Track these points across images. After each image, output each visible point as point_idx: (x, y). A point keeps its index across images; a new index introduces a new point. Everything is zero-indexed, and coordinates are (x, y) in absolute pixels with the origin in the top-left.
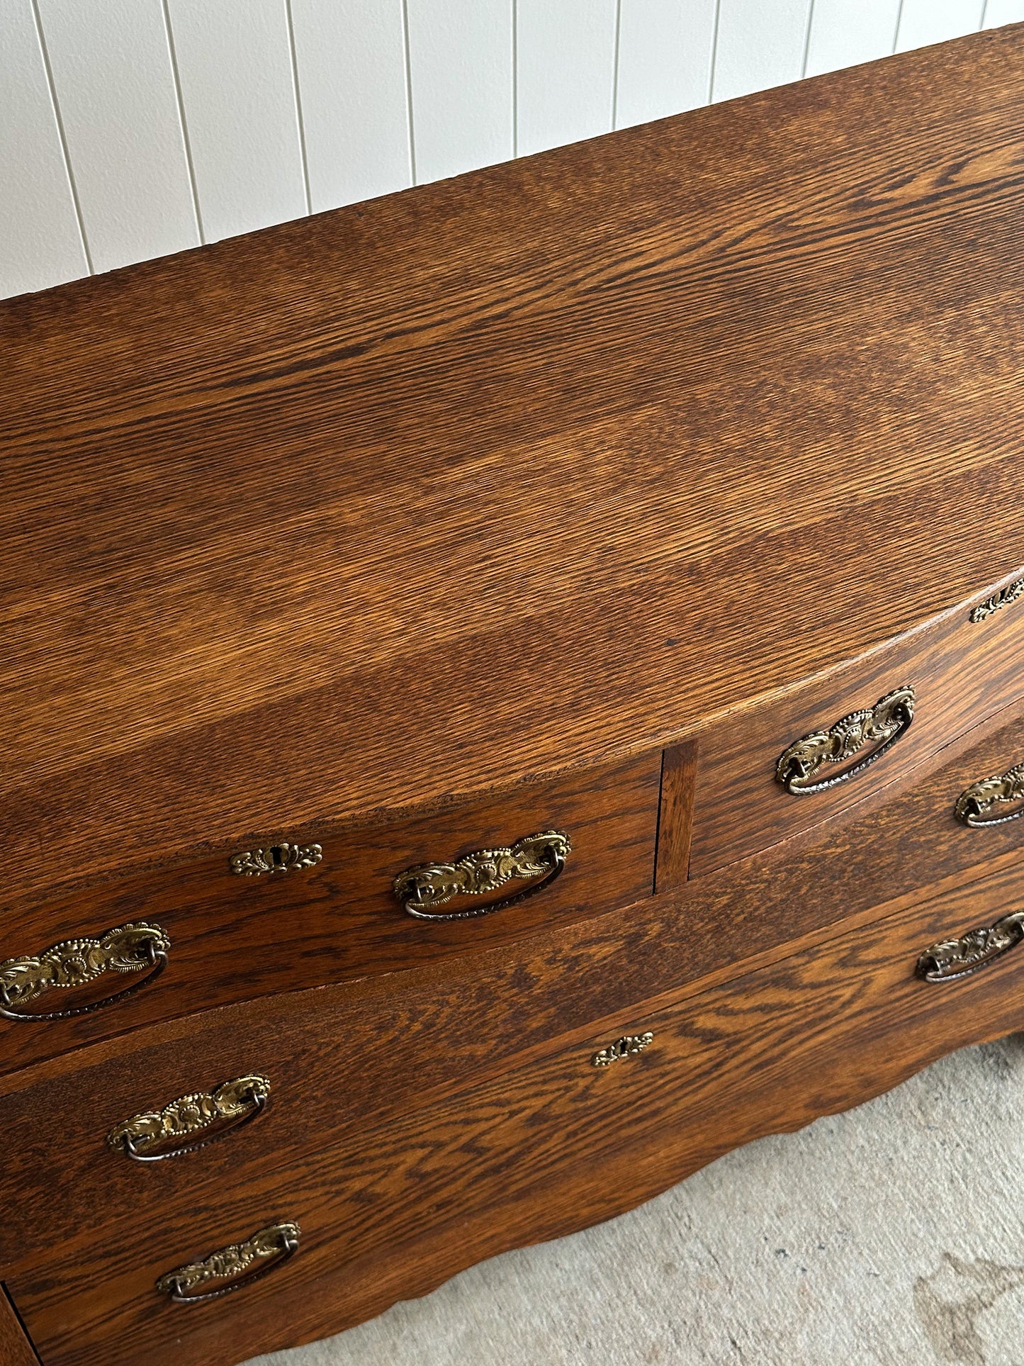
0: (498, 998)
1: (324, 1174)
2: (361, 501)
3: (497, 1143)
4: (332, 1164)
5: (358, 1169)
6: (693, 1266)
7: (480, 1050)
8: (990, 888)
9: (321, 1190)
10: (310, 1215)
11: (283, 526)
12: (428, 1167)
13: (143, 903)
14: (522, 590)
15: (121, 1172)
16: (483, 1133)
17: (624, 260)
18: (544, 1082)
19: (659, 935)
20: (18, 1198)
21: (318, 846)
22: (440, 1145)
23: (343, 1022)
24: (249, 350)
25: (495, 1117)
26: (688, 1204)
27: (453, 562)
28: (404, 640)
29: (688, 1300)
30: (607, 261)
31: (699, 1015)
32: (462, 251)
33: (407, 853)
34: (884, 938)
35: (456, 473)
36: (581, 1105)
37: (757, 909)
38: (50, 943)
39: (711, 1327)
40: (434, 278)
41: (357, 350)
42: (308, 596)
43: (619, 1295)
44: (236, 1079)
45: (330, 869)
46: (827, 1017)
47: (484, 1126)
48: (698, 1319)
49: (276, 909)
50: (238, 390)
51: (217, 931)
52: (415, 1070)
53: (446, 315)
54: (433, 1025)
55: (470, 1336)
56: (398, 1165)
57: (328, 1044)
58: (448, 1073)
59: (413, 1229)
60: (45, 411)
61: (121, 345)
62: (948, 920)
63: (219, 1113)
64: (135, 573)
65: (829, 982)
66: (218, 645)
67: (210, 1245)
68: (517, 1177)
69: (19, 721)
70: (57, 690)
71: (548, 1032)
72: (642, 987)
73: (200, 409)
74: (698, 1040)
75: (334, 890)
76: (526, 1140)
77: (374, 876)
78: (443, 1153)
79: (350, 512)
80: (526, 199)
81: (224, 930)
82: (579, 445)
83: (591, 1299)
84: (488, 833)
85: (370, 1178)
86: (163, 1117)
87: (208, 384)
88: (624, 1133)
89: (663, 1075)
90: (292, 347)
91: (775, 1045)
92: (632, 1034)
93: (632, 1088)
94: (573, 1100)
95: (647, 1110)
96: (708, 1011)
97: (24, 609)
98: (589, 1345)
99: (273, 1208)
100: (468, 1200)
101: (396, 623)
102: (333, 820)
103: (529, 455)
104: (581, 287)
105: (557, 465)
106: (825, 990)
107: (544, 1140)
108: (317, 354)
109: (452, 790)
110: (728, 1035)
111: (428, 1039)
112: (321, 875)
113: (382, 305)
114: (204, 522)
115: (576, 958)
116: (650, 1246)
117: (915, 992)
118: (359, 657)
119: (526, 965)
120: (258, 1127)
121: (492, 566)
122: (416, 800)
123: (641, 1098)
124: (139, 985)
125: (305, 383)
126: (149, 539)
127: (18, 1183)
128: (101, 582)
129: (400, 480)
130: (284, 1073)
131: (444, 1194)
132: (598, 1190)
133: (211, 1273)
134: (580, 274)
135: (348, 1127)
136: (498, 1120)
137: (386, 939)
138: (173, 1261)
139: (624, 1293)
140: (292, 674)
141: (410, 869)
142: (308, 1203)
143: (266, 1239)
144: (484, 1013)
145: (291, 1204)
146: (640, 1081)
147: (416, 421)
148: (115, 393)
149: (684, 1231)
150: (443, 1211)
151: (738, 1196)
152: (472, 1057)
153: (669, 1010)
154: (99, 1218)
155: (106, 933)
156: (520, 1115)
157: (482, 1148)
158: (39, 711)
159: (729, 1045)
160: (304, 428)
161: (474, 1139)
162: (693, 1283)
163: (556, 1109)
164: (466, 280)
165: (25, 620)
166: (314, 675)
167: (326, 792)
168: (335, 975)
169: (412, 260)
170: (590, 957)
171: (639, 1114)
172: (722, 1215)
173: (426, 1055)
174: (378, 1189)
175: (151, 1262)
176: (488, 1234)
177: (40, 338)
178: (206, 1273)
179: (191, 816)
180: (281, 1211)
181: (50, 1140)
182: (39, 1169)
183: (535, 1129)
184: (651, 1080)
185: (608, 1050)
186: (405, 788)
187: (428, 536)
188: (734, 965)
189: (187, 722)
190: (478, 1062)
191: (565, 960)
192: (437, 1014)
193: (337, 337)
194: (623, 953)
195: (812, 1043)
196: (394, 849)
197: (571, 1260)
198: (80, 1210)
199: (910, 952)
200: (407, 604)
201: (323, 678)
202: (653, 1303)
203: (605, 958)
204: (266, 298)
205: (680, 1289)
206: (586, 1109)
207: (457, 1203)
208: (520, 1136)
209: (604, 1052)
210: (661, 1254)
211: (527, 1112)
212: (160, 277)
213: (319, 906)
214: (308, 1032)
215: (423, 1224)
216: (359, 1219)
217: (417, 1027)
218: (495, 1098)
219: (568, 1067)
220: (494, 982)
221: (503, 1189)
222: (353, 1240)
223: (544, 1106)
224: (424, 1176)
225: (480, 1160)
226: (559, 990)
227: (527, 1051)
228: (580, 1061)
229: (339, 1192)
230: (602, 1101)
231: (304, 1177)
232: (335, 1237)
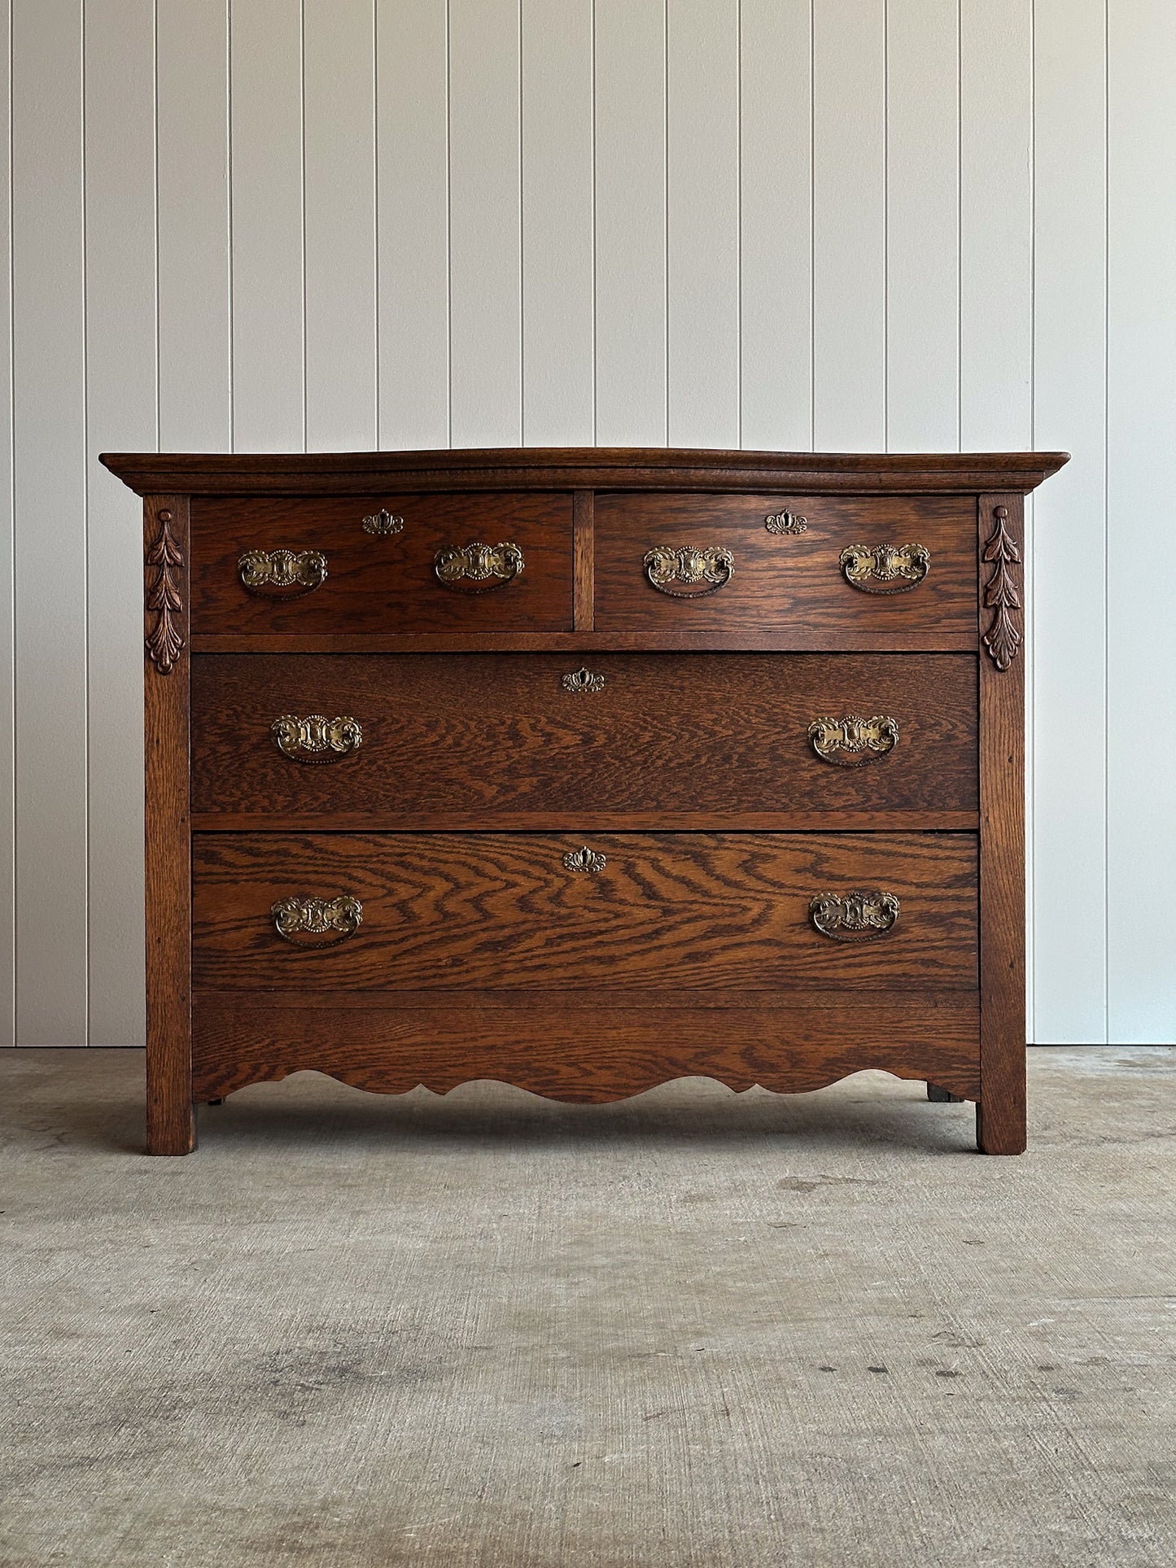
1: (384, 863)
3: (497, 914)
4: (389, 855)
5: (405, 875)
7: (491, 791)
8: (855, 848)
9: (380, 879)
10: (370, 902)
12: (450, 908)
15: (272, 766)
16: (488, 893)
18: (532, 863)
19: (604, 746)
20: (218, 748)
22: (458, 887)
23: (407, 706)
25: (496, 880)
31: (639, 857)
34: (775, 857)
36: (556, 909)
37: (670, 760)
46: (741, 929)
47: (490, 887)
49: (379, 564)
52: (446, 783)
58: (467, 802)
59: (434, 976)
62: (826, 868)
63: (330, 741)
65: (737, 885)
67: (308, 889)
68: (510, 966)
71: (532, 803)
72: (595, 796)
74: (640, 889)
76: (517, 924)
78: (460, 898)
85: (411, 890)
86: (301, 726)
88: (589, 968)
89: (615, 914)
91: (705, 937)
92: (591, 847)
93: (594, 916)
95: (605, 950)
96: (645, 859)
99: (351, 878)
106: (734, 892)
107: (529, 933)
110: (662, 899)
112: (401, 541)
115: (549, 734)
117: (813, 945)
119: (518, 721)
120: (351, 776)
123: (601, 933)
130: (371, 732)
131: (458, 948)
133: (304, 923)
135: (403, 817)
136: (498, 884)
138: (285, 891)
142: (370, 889)
143: (340, 910)
144: (491, 754)
145: (361, 882)
146: (599, 911)
150: (456, 969)
152: (481, 795)
153: (616, 836)
154: (253, 805)
155: (300, 552)
156: (514, 890)
157: (486, 911)
159: (667, 912)
161: (481, 895)
163: (539, 903)
170: (559, 739)
171: (599, 952)
174: (416, 908)
175: (274, 881)
176: (489, 1041)
178: (301, 921)
180: (353, 883)
181: (244, 708)
182: (233, 729)
183: (523, 914)
184: (607, 915)
185: (574, 854)
188: (660, 814)
190: (485, 804)
195: (732, 955)
199: (801, 888)
203: (567, 747)
206: (558, 913)
207: (466, 967)
209: (571, 855)
211: (520, 893)
213: (398, 566)
214: (387, 702)
215: (442, 976)
216: (401, 935)
217: (449, 740)
218: (496, 855)
219: (546, 856)
220: (497, 725)
221: (499, 974)
222: (394, 958)
223: (530, 892)
224: (447, 915)
225: (484, 925)
226: (539, 761)
227: (518, 815)
228: (557, 855)
229: (391, 892)
230: (569, 916)
231: (371, 856)
232: (383, 944)
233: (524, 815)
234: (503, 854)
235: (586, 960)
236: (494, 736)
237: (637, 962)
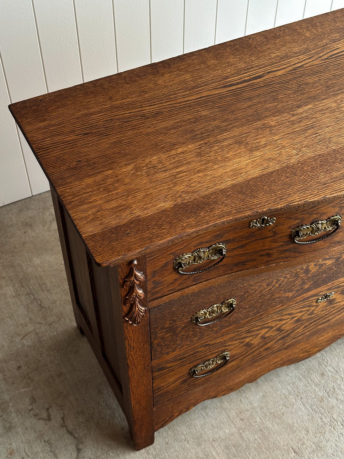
0: (299, 277)
1: (241, 335)
2: (274, 119)
3: (286, 328)
4: (243, 332)
5: (249, 335)
6: (330, 374)
7: (290, 294)
9: (238, 341)
10: (233, 350)
11: (252, 126)
12: (267, 335)
13: (222, 237)
14: (330, 142)
15: (192, 330)
16: (283, 325)
17: (334, 50)
18: (303, 308)
20: (165, 336)
21: (275, 218)
22: (272, 328)
23: (259, 282)
24: (227, 78)
25: (288, 319)
26: (326, 356)
27: (307, 134)
28: (298, 156)
29: (330, 384)
30: (329, 51)
32: (284, 48)
33: (298, 221)
35: (300, 110)
36: (310, 316)
38: (196, 249)
39: (339, 391)
40: (277, 56)
41: (260, 77)
42: (265, 145)
43: (308, 383)
44: (229, 300)
45: (276, 226)
47: (284, 322)
48: (334, 389)
49: (257, 240)
50: (227, 89)
51: (239, 247)
52: (273, 300)
53: (284, 66)
54: (281, 285)
55: (264, 396)
56: (259, 334)
57: (254, 289)
58: (281, 302)
59: (258, 357)
60: (170, 95)
61: (188, 76)
63: (222, 311)
64: (212, 139)
66: (243, 159)
67: (206, 358)
68: (288, 341)
69: (190, 180)
70: (199, 172)
71: (309, 290)
72: (336, 276)
73: (217, 94)
75: (275, 233)
76: (294, 328)
77: (287, 229)
78: (272, 330)
79: (272, 121)
80: (299, 34)
81: (241, 247)
82: (335, 102)
83: (300, 384)
84: (321, 215)
85: (251, 338)
86: (207, 311)
87: (217, 87)
88: (319, 327)
89: (333, 307)
90: (240, 76)
92: (329, 292)
93: (324, 312)
94: (309, 315)
95: (327, 319)
97: (182, 150)
98: (302, 398)
99: (225, 346)
100: (274, 348)
101: (295, 152)
102: (293, 205)
103: (321, 105)
104: (322, 58)
105: (330, 107)
107: (298, 328)
108: (248, 78)
109: (326, 196)
111: (279, 290)
112: (273, 228)
113: (264, 64)
114: (228, 125)
115: (322, 264)
116: (316, 368)
118: (286, 161)
119: (309, 266)
120: (229, 317)
121: (319, 135)
122: (316, 199)
123: (326, 315)
124: (216, 264)
125: (247, 86)
126: (213, 130)
127: (166, 331)
128: (202, 142)
129: (284, 112)
130: (241, 299)
131: (269, 345)
132: (306, 348)
133: (204, 368)
134: (321, 54)
135: (251, 319)
136: (288, 320)
137: (285, 251)
138: (195, 363)
139: (310, 382)
140: (268, 166)
141: (298, 227)
142: (234, 345)
143: (221, 357)
144: (295, 282)
145: (230, 345)
146: (327, 309)
147: (284, 96)
148: (190, 90)
149: (326, 364)
150: (267, 351)
151: (341, 353)
152: (288, 297)
153: (340, 285)
154: (182, 346)
155: (211, 246)
156: (295, 319)
157: (282, 330)
158: (195, 178)
160: (250, 99)
161: (281, 326)
162: (331, 379)
163: (304, 318)
164: (287, 57)
165: (183, 153)
166: (274, 166)
167: (288, 197)
168: (268, 263)
169: (269, 51)
170: (326, 264)
171: (324, 321)
172: (337, 358)
173: (277, 295)
174: (252, 342)
176: (275, 361)
177: (162, 75)
178: (203, 368)
179: (250, 205)
180: (227, 348)
181: (178, 317)
182: (173, 327)
183: (297, 324)
184: (330, 309)
185: (322, 298)
186: (312, 196)
187: (297, 127)
189: (240, 179)
190: (289, 299)
191: (319, 265)
192: (283, 281)
193: (252, 73)
194: (334, 263)
196: (295, 220)
197: (292, 373)
198: (178, 342)
200: (296, 146)
201: (277, 167)
202: (319, 385)
203: (329, 265)
204: (228, 63)
205: (327, 381)
206: (311, 318)
207: (271, 349)
208: (292, 326)
209: (320, 298)
210: (319, 370)
211: (296, 318)
212: (194, 57)
213: (270, 239)
214: (250, 285)
215: (261, 356)
216: (245, 352)
217: (277, 285)
218: (289, 312)
219: (310, 303)
220: (300, 271)
221: (284, 345)
222: (242, 360)
223: (301, 316)
224: (265, 338)
225: (281, 334)
226: (315, 275)
227: (302, 296)
228: (314, 301)
229: (243, 342)
230: (316, 316)
231: (235, 336)
232: (238, 358)
233: (304, 295)
234: (292, 311)
235: (319, 325)
236: (298, 275)
237: (337, 317)
